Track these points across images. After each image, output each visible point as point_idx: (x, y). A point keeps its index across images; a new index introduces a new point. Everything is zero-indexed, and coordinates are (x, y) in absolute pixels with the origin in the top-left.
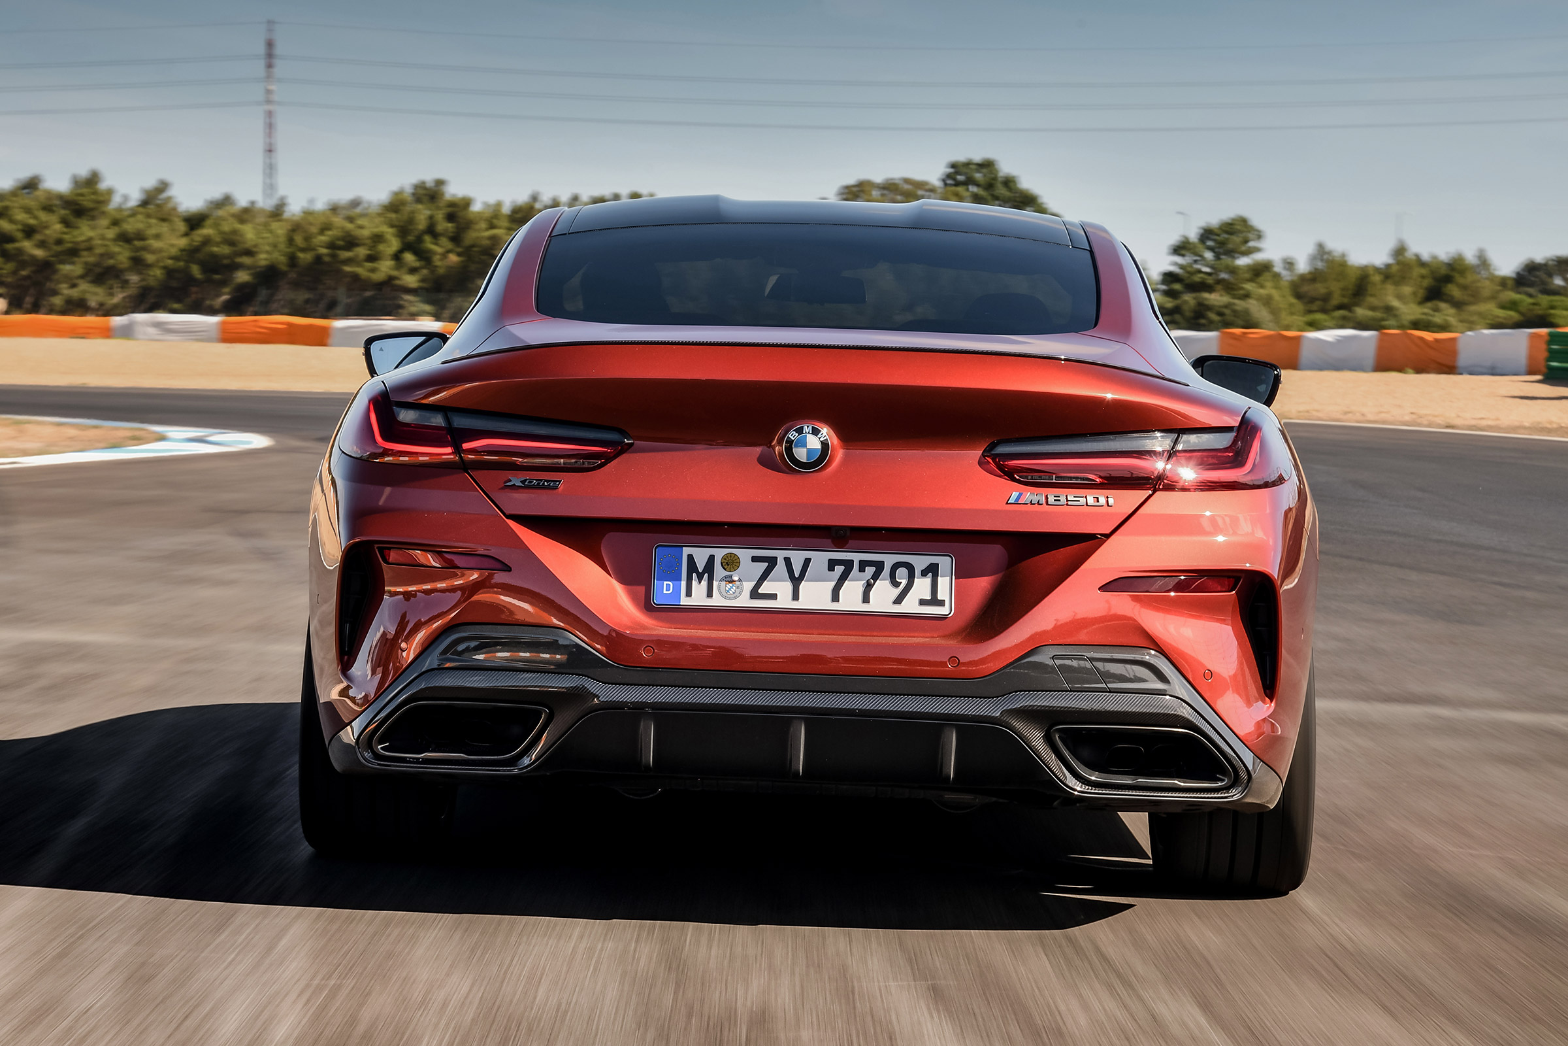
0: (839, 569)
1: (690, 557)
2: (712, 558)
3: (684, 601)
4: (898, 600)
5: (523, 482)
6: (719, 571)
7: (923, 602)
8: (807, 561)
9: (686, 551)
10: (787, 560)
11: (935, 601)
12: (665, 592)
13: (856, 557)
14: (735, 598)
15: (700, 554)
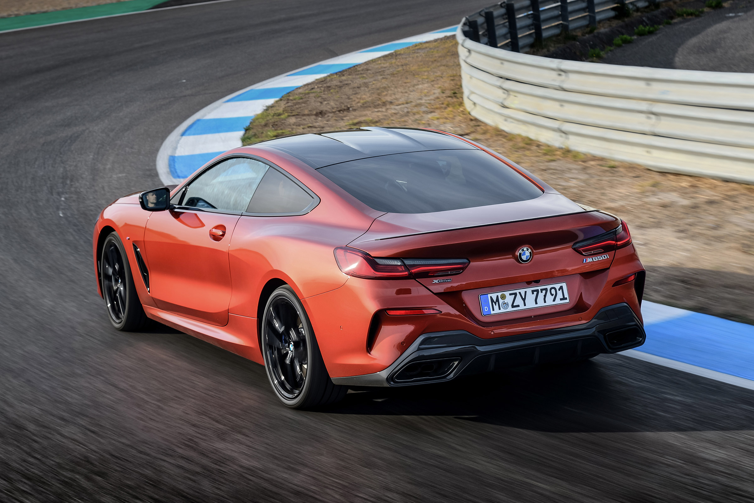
0: (535, 293)
1: (491, 297)
2: (497, 296)
3: (492, 312)
4: (554, 300)
5: (438, 281)
6: (501, 301)
7: (561, 299)
8: (526, 292)
9: (489, 295)
10: (520, 293)
11: (564, 298)
12: (486, 311)
13: (539, 288)
14: (507, 308)
15: (494, 296)
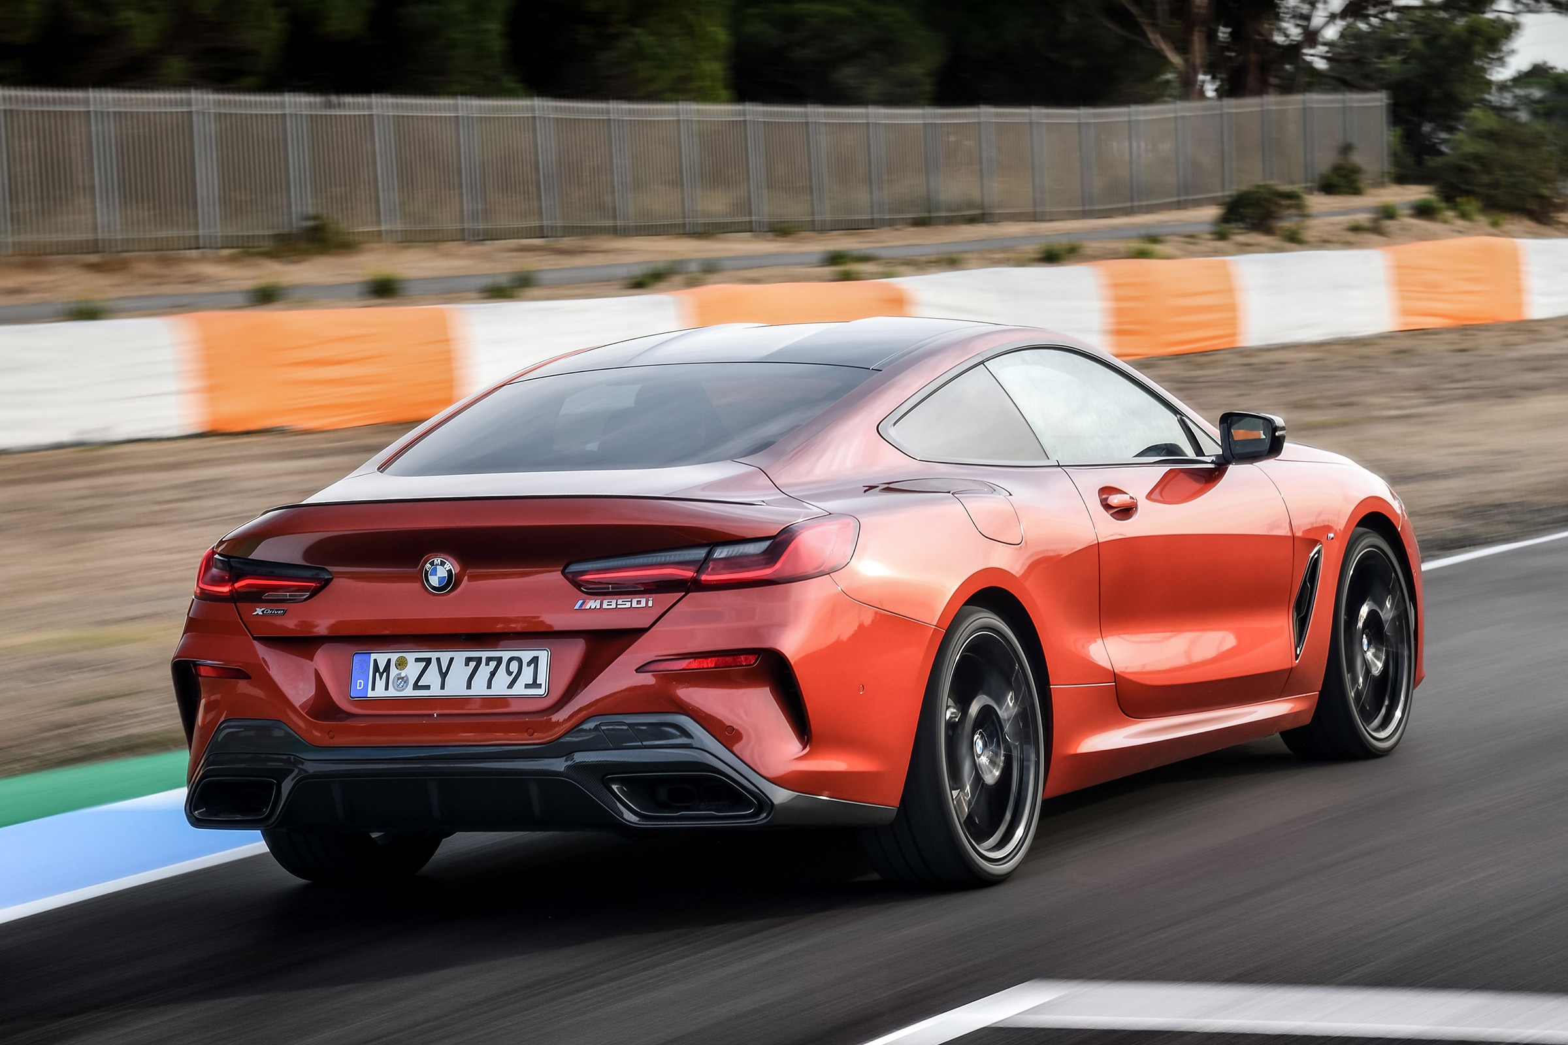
0: (473, 664)
1: (375, 661)
2: (389, 660)
3: (370, 694)
4: (511, 686)
5: (263, 612)
6: (394, 671)
7: (527, 686)
8: (452, 659)
9: (373, 656)
10: (438, 660)
11: (535, 684)
12: (358, 688)
13: (484, 655)
14: (403, 690)
15: (382, 658)
